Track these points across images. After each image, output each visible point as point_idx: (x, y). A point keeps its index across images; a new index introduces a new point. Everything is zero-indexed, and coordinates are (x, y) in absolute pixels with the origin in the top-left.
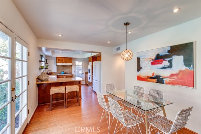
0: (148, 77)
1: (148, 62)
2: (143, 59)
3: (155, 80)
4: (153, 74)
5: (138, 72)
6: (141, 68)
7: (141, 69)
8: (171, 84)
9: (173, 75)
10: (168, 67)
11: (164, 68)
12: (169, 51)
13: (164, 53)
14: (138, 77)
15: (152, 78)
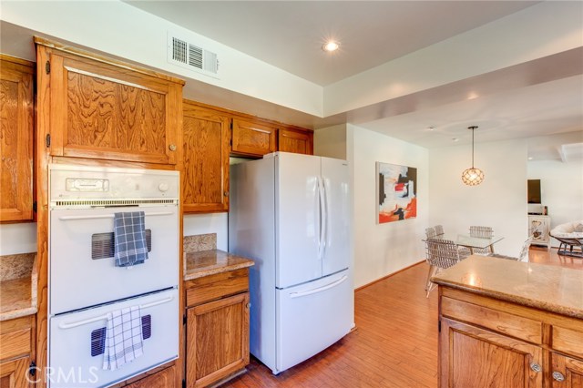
1: (392, 186)
2: (387, 178)
3: (397, 216)
5: (381, 205)
6: (385, 196)
7: (385, 200)
8: (408, 217)
9: (409, 205)
10: (406, 195)
11: (404, 196)
12: (407, 174)
13: (404, 175)
14: (380, 215)
15: (395, 214)
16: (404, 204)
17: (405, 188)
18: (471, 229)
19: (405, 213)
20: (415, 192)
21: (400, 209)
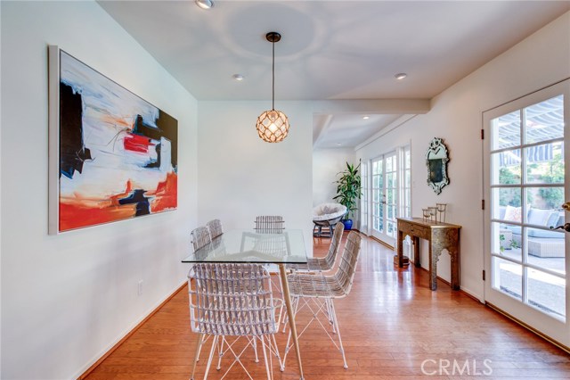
0: (114, 198)
1: (113, 132)
2: (96, 109)
3: (132, 208)
4: (129, 183)
5: (70, 175)
6: (87, 155)
7: (86, 163)
8: (159, 209)
9: (161, 185)
10: (155, 165)
11: (150, 166)
12: (157, 122)
13: (150, 121)
14: (63, 207)
15: (123, 202)
16: (149, 182)
17: (151, 150)
18: (259, 220)
19: (153, 201)
20: (174, 162)
21: (140, 193)
